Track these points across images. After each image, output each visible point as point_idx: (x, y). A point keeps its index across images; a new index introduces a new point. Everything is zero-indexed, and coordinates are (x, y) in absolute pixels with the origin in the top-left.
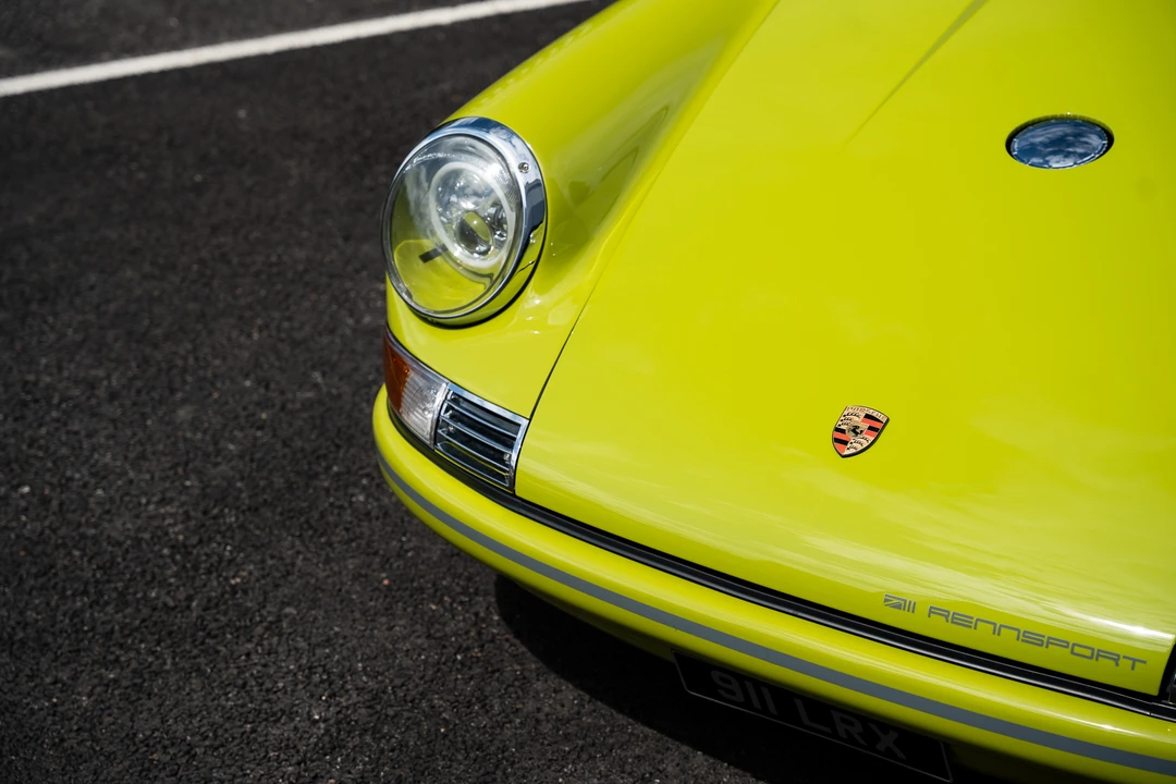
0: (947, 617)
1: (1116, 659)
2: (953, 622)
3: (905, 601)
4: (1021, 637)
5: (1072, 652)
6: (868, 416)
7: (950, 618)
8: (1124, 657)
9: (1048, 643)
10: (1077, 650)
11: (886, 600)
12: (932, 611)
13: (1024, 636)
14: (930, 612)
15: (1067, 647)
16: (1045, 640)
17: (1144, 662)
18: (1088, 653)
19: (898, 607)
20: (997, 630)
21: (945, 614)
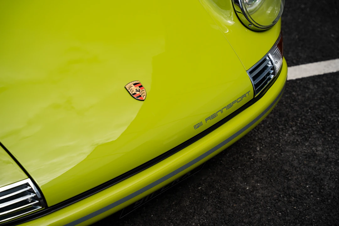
0: (210, 119)
1: (245, 95)
2: (212, 119)
3: (199, 123)
4: (227, 108)
5: (238, 102)
6: (135, 84)
7: (211, 118)
8: (247, 93)
9: (233, 104)
10: (238, 100)
11: (195, 128)
12: (206, 120)
13: (228, 107)
14: (206, 121)
15: (236, 102)
16: (232, 104)
17: (250, 91)
18: (240, 99)
19: (198, 127)
20: (221, 111)
21: (209, 118)
